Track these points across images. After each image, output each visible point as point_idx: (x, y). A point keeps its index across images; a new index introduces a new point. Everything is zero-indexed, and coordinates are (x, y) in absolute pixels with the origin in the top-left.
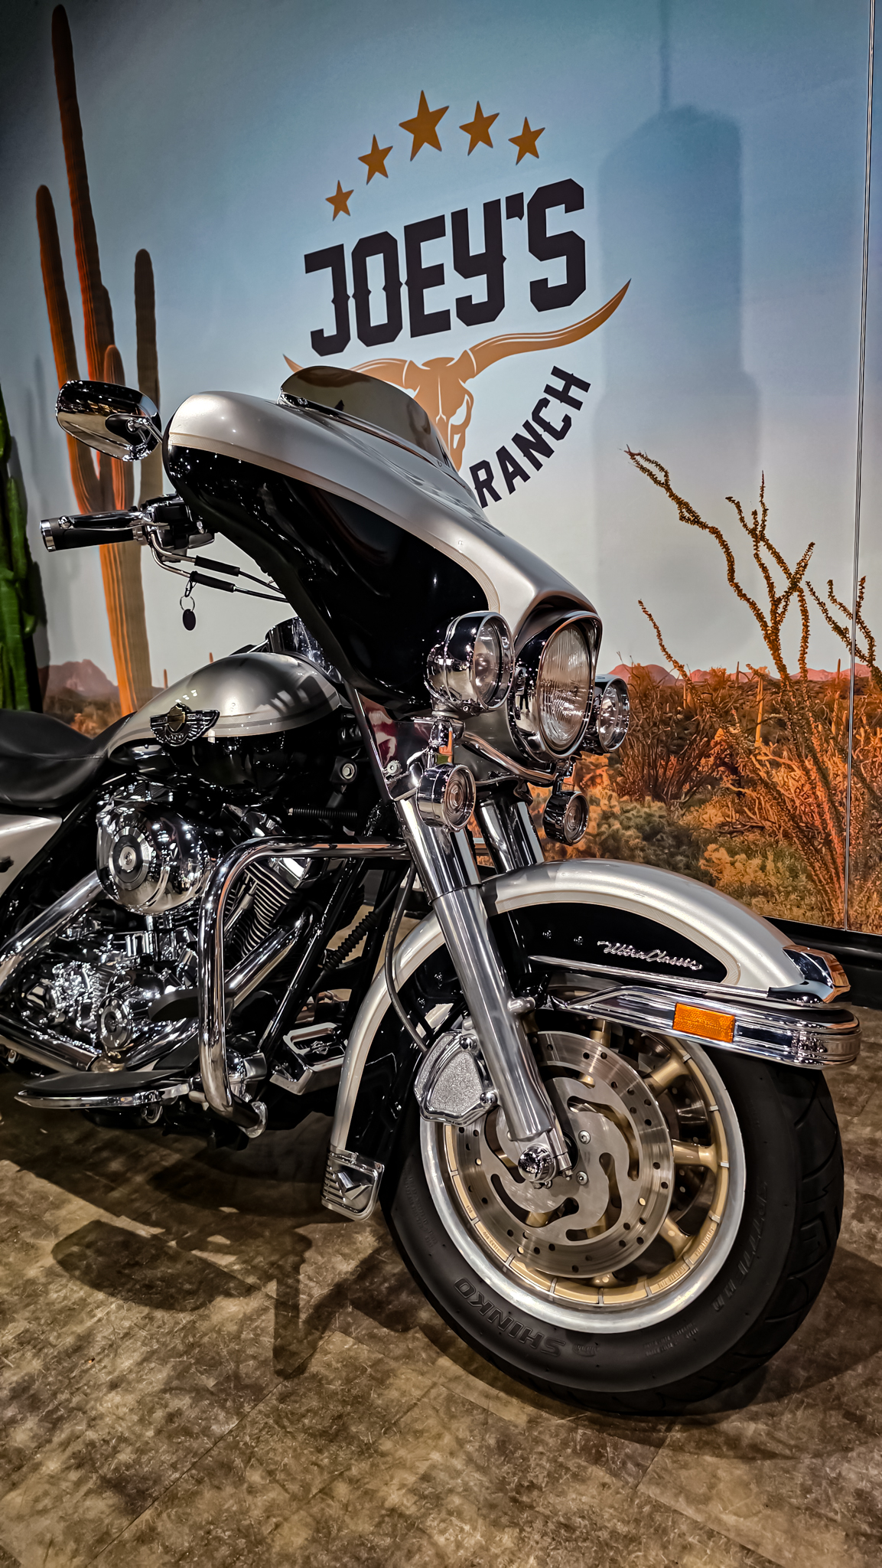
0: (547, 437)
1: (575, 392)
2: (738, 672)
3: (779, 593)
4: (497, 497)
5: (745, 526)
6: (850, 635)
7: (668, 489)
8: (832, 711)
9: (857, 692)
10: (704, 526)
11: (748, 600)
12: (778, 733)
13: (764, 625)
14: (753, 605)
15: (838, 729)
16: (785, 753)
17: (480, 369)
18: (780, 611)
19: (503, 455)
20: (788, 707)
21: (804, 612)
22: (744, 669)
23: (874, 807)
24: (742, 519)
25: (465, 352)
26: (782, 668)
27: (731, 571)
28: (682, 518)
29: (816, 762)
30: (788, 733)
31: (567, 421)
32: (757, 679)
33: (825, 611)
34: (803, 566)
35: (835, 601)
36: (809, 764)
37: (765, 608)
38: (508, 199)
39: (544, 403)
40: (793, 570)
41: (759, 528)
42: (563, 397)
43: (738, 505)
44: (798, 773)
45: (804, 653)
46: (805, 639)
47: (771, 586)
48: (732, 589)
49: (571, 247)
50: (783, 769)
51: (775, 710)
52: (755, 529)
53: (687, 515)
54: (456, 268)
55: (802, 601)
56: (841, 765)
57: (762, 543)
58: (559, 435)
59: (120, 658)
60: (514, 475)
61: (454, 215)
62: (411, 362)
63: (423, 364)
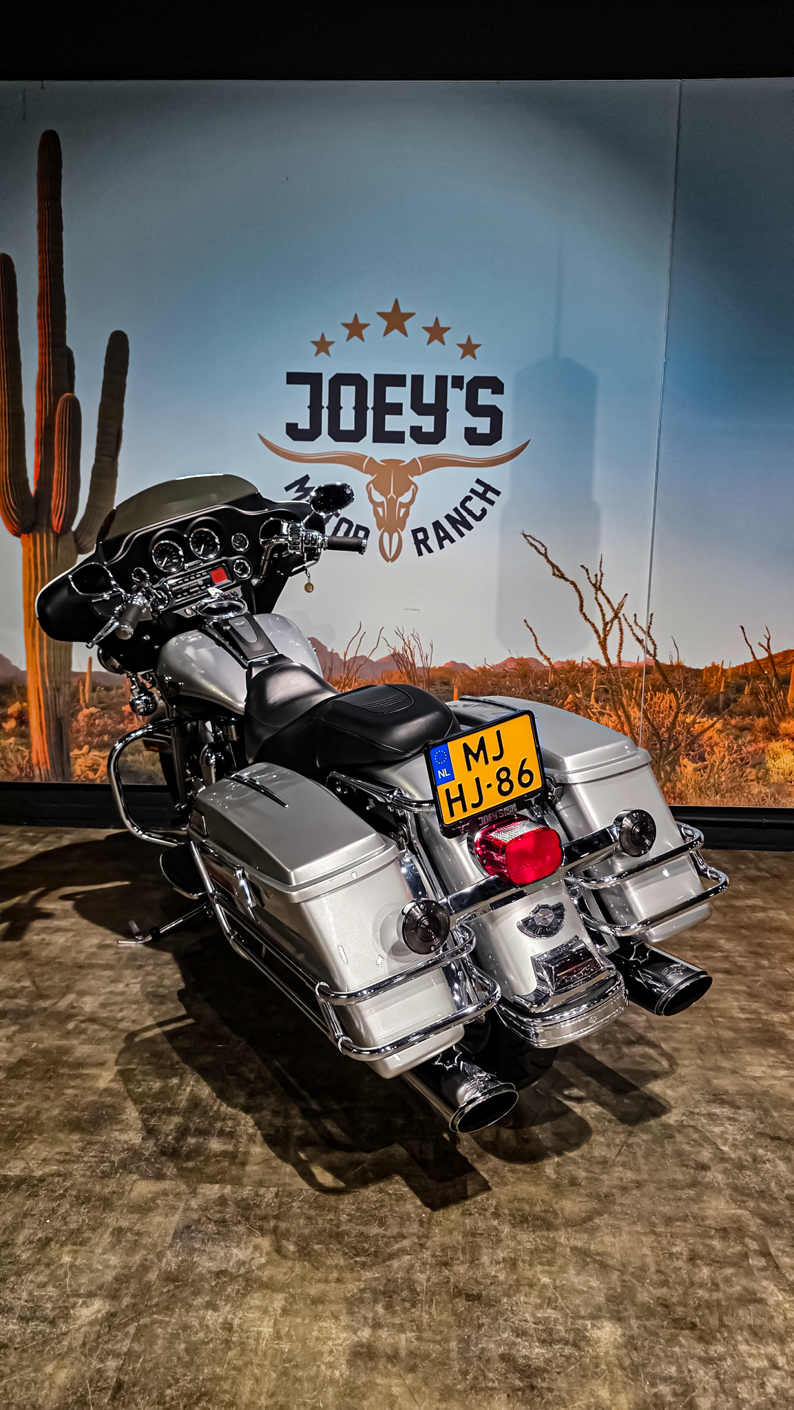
0: (469, 518)
1: (490, 495)
2: (583, 662)
3: (608, 619)
4: (430, 551)
5: (591, 582)
6: (644, 643)
7: (546, 557)
8: (634, 683)
9: (647, 673)
10: (567, 580)
11: (590, 622)
12: (604, 696)
13: (599, 636)
14: (593, 625)
15: (637, 693)
16: (607, 708)
17: (424, 472)
18: (608, 629)
19: (437, 525)
20: (610, 681)
21: (621, 630)
22: (586, 661)
23: (654, 734)
24: (589, 578)
25: (414, 459)
26: (608, 660)
27: (582, 606)
28: (554, 574)
29: (625, 712)
30: (610, 696)
31: (484, 511)
32: (593, 666)
33: (632, 630)
34: (621, 605)
35: (637, 625)
36: (620, 713)
37: (600, 627)
39: (468, 498)
40: (616, 608)
41: (598, 584)
42: (482, 496)
43: (587, 570)
44: (614, 718)
45: (620, 652)
46: (621, 645)
47: (603, 615)
48: (581, 616)
49: (495, 414)
50: (606, 716)
51: (602, 683)
52: (596, 584)
53: (557, 573)
54: (412, 407)
55: (620, 624)
56: (637, 713)
57: (599, 592)
58: (478, 519)
59: (33, 646)
60: (444, 538)
61: (413, 376)
62: (371, 458)
63: (381, 461)
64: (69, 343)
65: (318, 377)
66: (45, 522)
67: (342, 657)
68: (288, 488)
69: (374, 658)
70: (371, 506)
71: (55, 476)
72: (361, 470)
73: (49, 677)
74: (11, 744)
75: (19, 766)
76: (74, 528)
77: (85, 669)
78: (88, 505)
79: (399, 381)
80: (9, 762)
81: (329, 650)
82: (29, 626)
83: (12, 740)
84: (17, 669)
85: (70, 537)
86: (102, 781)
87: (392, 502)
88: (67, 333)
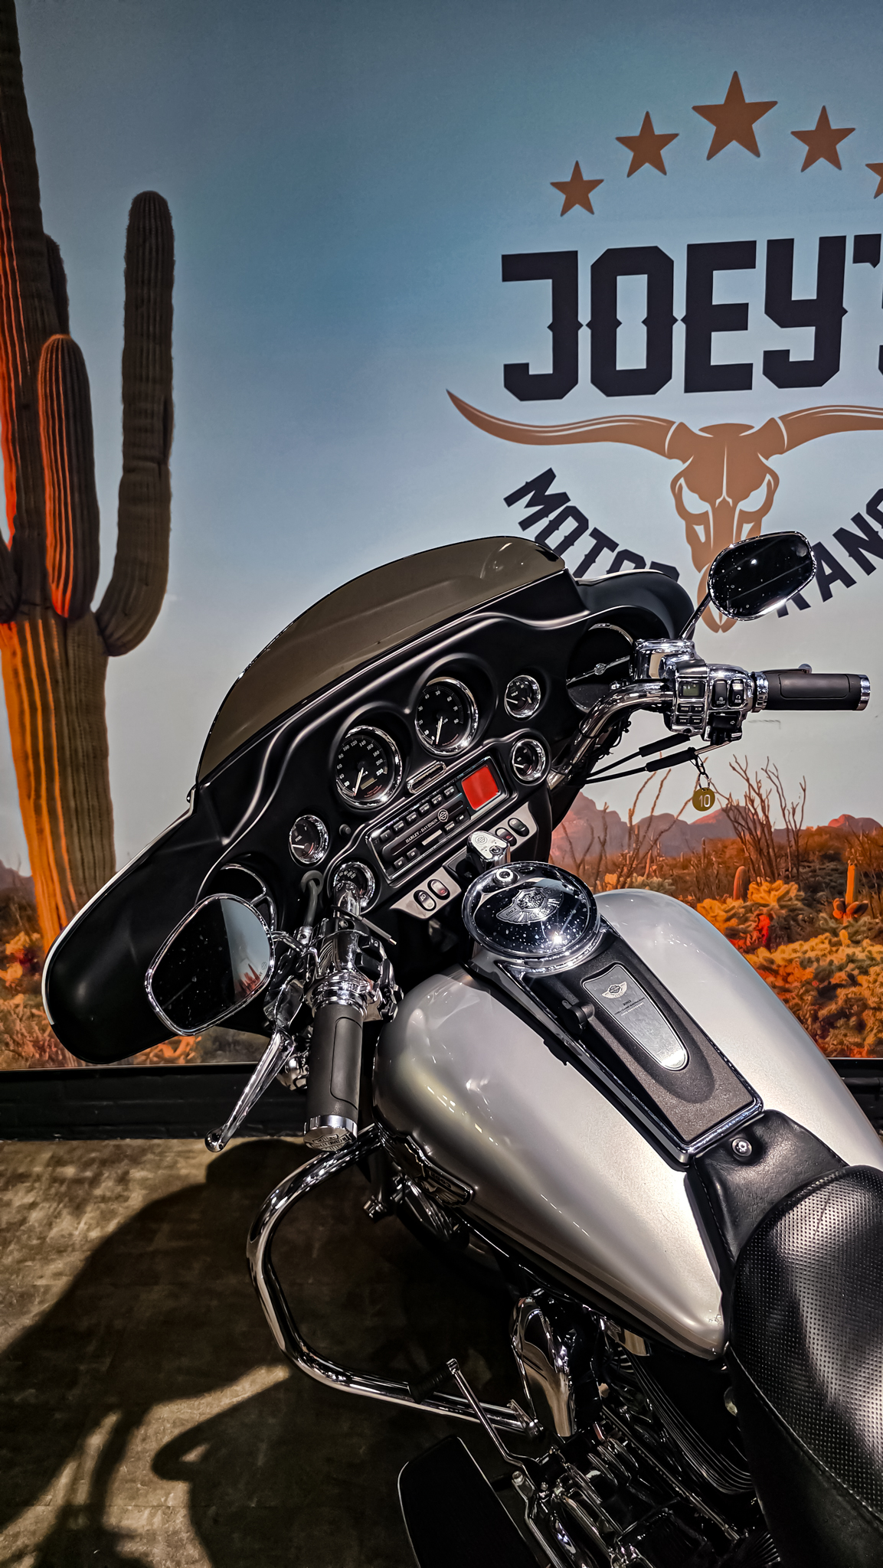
4: (804, 606)
17: (793, 444)
25: (772, 420)
38: (857, 238)
54: (768, 312)
59: (40, 831)
60: (832, 579)
61: (771, 244)
62: (682, 425)
63: (702, 430)
64: (48, 229)
65: (570, 258)
66: (38, 600)
67: (625, 819)
68: (511, 500)
69: (689, 818)
70: (683, 523)
71: (49, 506)
72: (662, 453)
73: (75, 885)
74: (17, 1006)
75: (36, 1043)
76: (95, 606)
78: (118, 559)
79: (739, 255)
80: (18, 1038)
81: (600, 807)
82: (29, 797)
83: (19, 999)
84: (13, 874)
85: (89, 623)
86: (187, 1061)
87: (724, 513)
88: (43, 205)
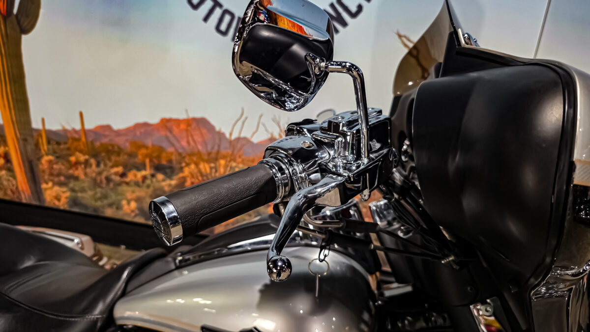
31: (361, 8)
67: (228, 135)
69: (255, 140)
73: (19, 131)
74: (4, 175)
75: (12, 191)
76: (15, 11)
77: (40, 127)
80: (5, 187)
81: (218, 130)
83: (4, 172)
85: (13, 19)
86: (65, 207)
